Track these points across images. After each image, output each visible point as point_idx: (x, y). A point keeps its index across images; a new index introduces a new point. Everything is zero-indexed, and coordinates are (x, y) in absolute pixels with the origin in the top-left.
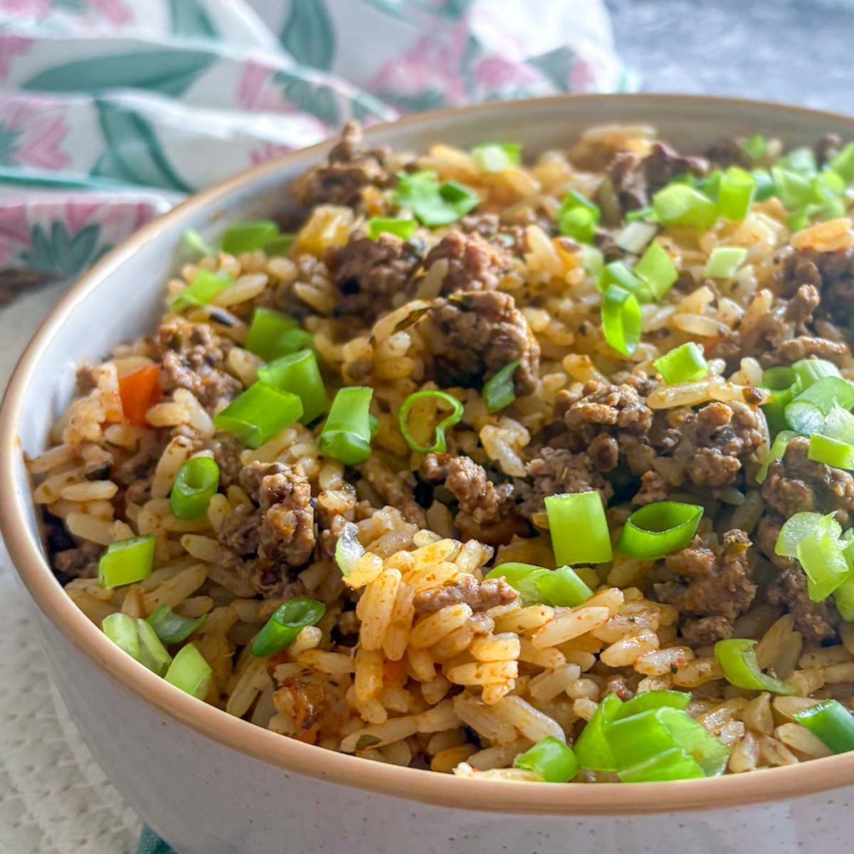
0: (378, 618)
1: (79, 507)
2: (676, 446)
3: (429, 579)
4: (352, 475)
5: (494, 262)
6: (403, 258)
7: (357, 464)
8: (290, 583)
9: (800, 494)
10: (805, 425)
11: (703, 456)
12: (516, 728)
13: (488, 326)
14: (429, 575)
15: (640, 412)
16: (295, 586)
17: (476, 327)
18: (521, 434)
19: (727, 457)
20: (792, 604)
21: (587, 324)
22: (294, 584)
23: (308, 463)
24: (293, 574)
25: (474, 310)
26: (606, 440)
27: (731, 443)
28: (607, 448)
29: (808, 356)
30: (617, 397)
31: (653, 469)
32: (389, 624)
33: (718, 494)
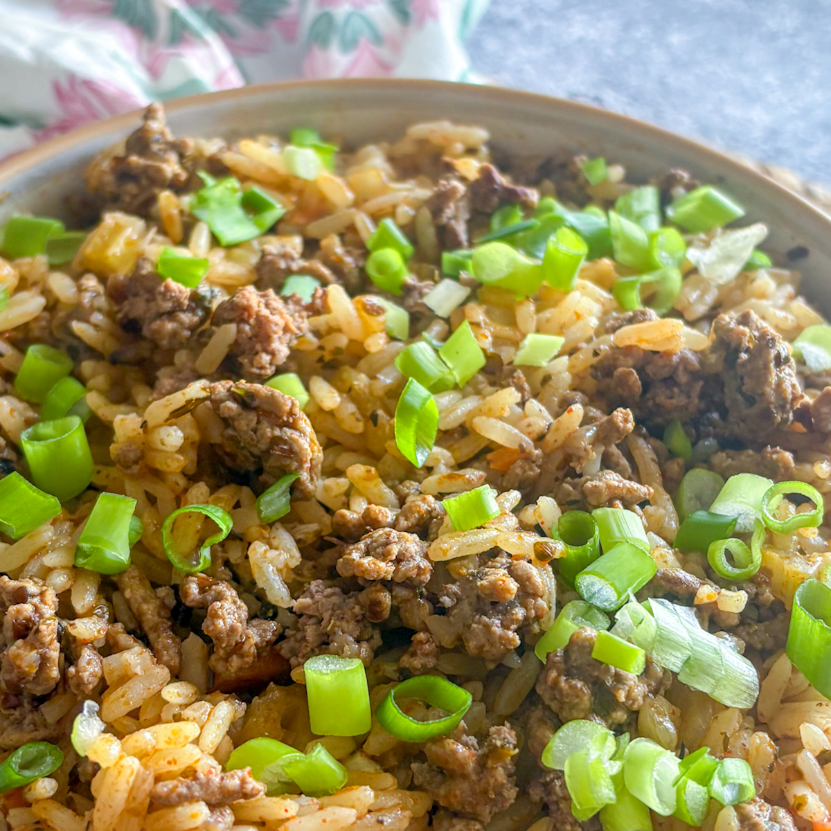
0: (111, 807)
2: (452, 608)
3: (169, 763)
4: (108, 585)
5: (286, 329)
6: (191, 309)
7: (114, 575)
8: (32, 711)
9: (577, 696)
10: (596, 595)
11: (481, 627)
13: (269, 432)
14: (170, 758)
15: (419, 568)
16: (36, 717)
17: (255, 431)
18: (292, 557)
19: (506, 631)
20: (553, 808)
21: (380, 412)
22: (35, 713)
23: (60, 580)
24: (36, 704)
25: (256, 409)
26: (379, 594)
27: (513, 614)
28: (378, 603)
29: (611, 504)
30: (395, 550)
31: (426, 629)
32: (123, 811)
33: (491, 666)
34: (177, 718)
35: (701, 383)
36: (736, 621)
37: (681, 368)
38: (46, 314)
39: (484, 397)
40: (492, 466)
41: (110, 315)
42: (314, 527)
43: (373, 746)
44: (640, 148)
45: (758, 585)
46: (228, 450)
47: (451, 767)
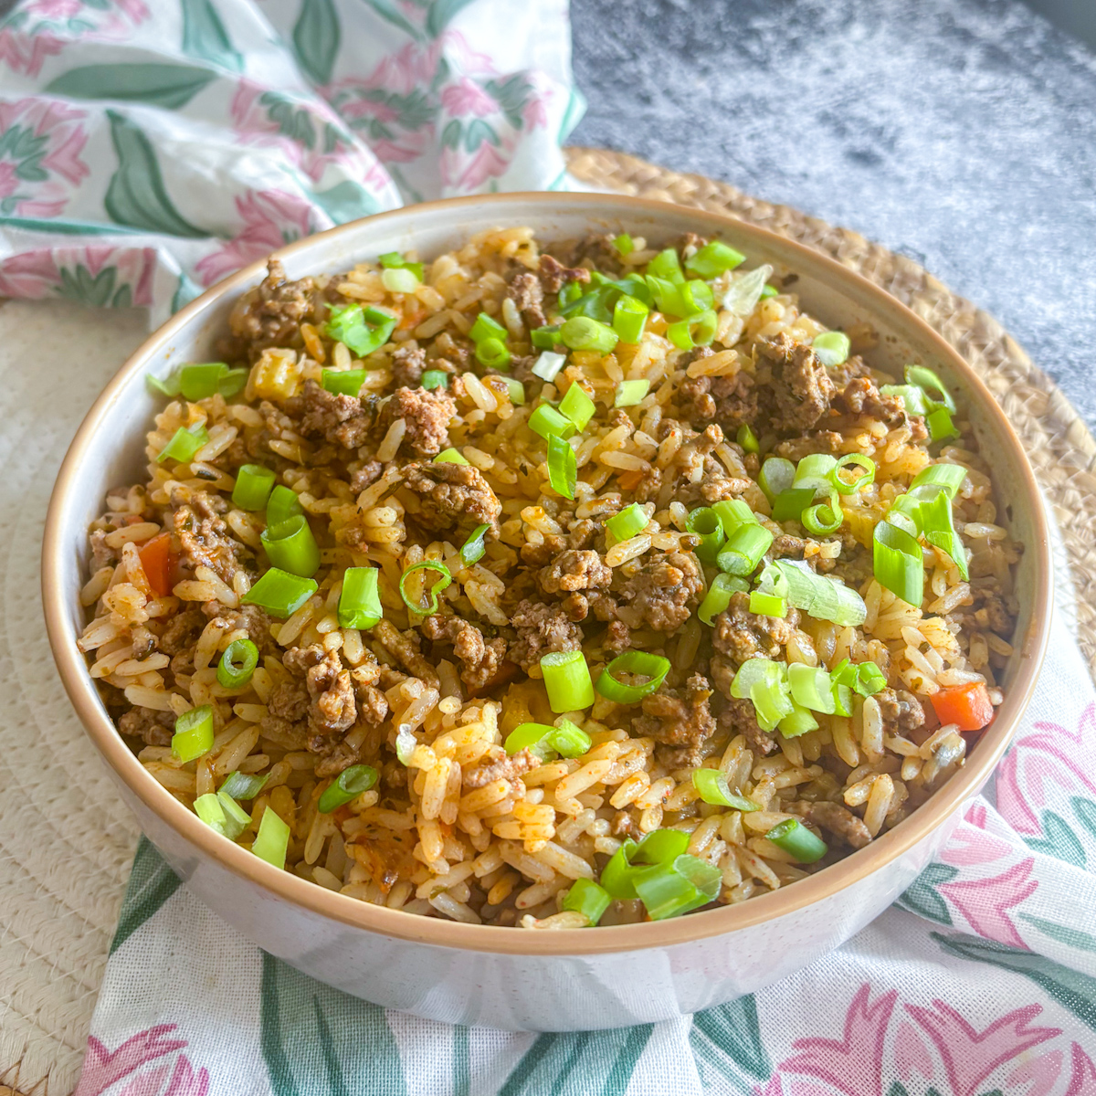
0: (436, 799)
1: (134, 680)
2: (633, 599)
3: (469, 756)
4: (368, 638)
6: (363, 415)
9: (746, 642)
10: (734, 567)
11: (659, 608)
12: (553, 868)
13: (461, 496)
14: (469, 753)
17: (450, 498)
18: (498, 587)
19: (678, 607)
20: (743, 727)
21: (527, 464)
23: (335, 641)
26: (578, 600)
27: (680, 594)
28: (579, 607)
29: (724, 498)
31: (617, 619)
32: (445, 800)
33: (672, 635)
34: (459, 724)
35: (757, 394)
36: (832, 565)
37: (741, 385)
38: (239, 440)
39: (602, 438)
40: (623, 488)
41: (295, 430)
42: (504, 561)
43: (599, 712)
44: (651, 221)
45: (843, 534)
46: (427, 516)
47: (666, 713)
